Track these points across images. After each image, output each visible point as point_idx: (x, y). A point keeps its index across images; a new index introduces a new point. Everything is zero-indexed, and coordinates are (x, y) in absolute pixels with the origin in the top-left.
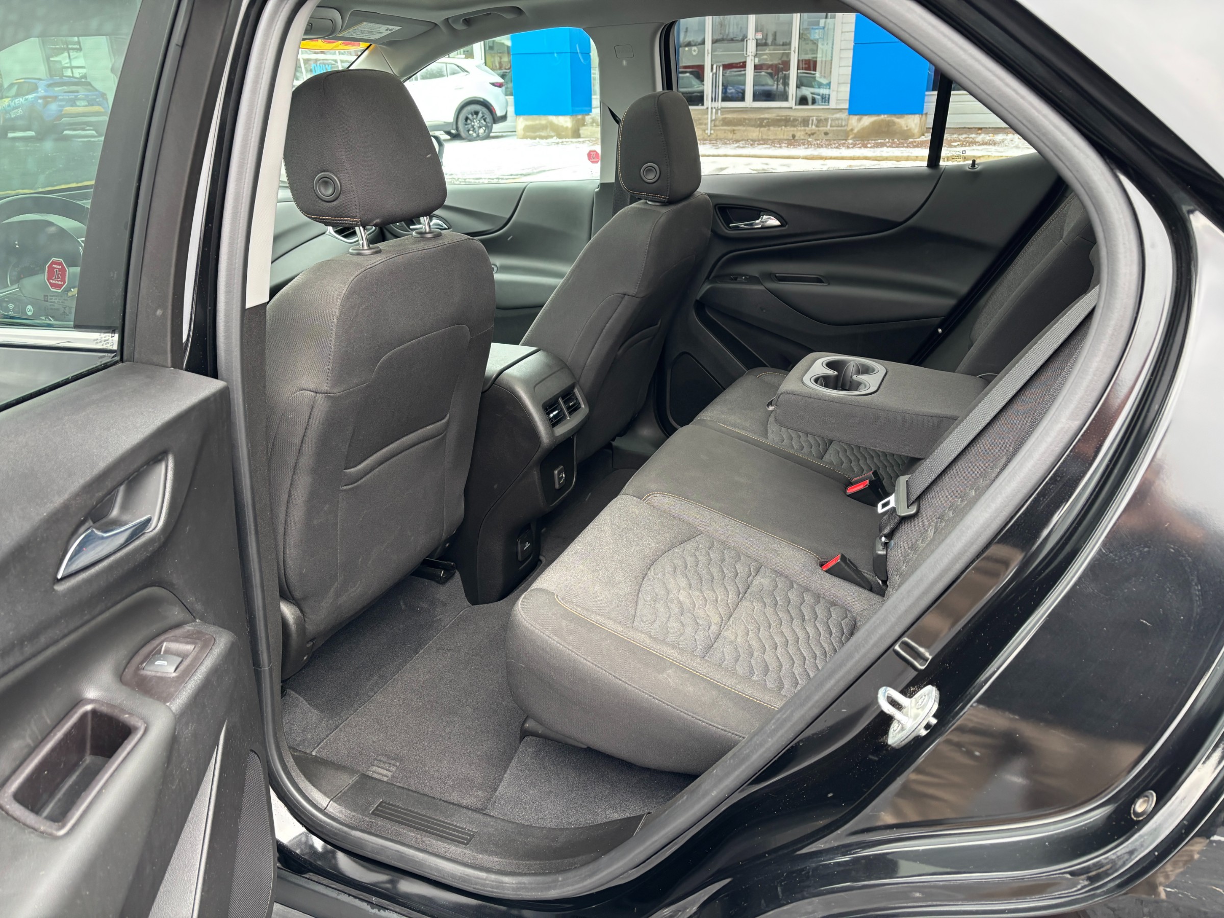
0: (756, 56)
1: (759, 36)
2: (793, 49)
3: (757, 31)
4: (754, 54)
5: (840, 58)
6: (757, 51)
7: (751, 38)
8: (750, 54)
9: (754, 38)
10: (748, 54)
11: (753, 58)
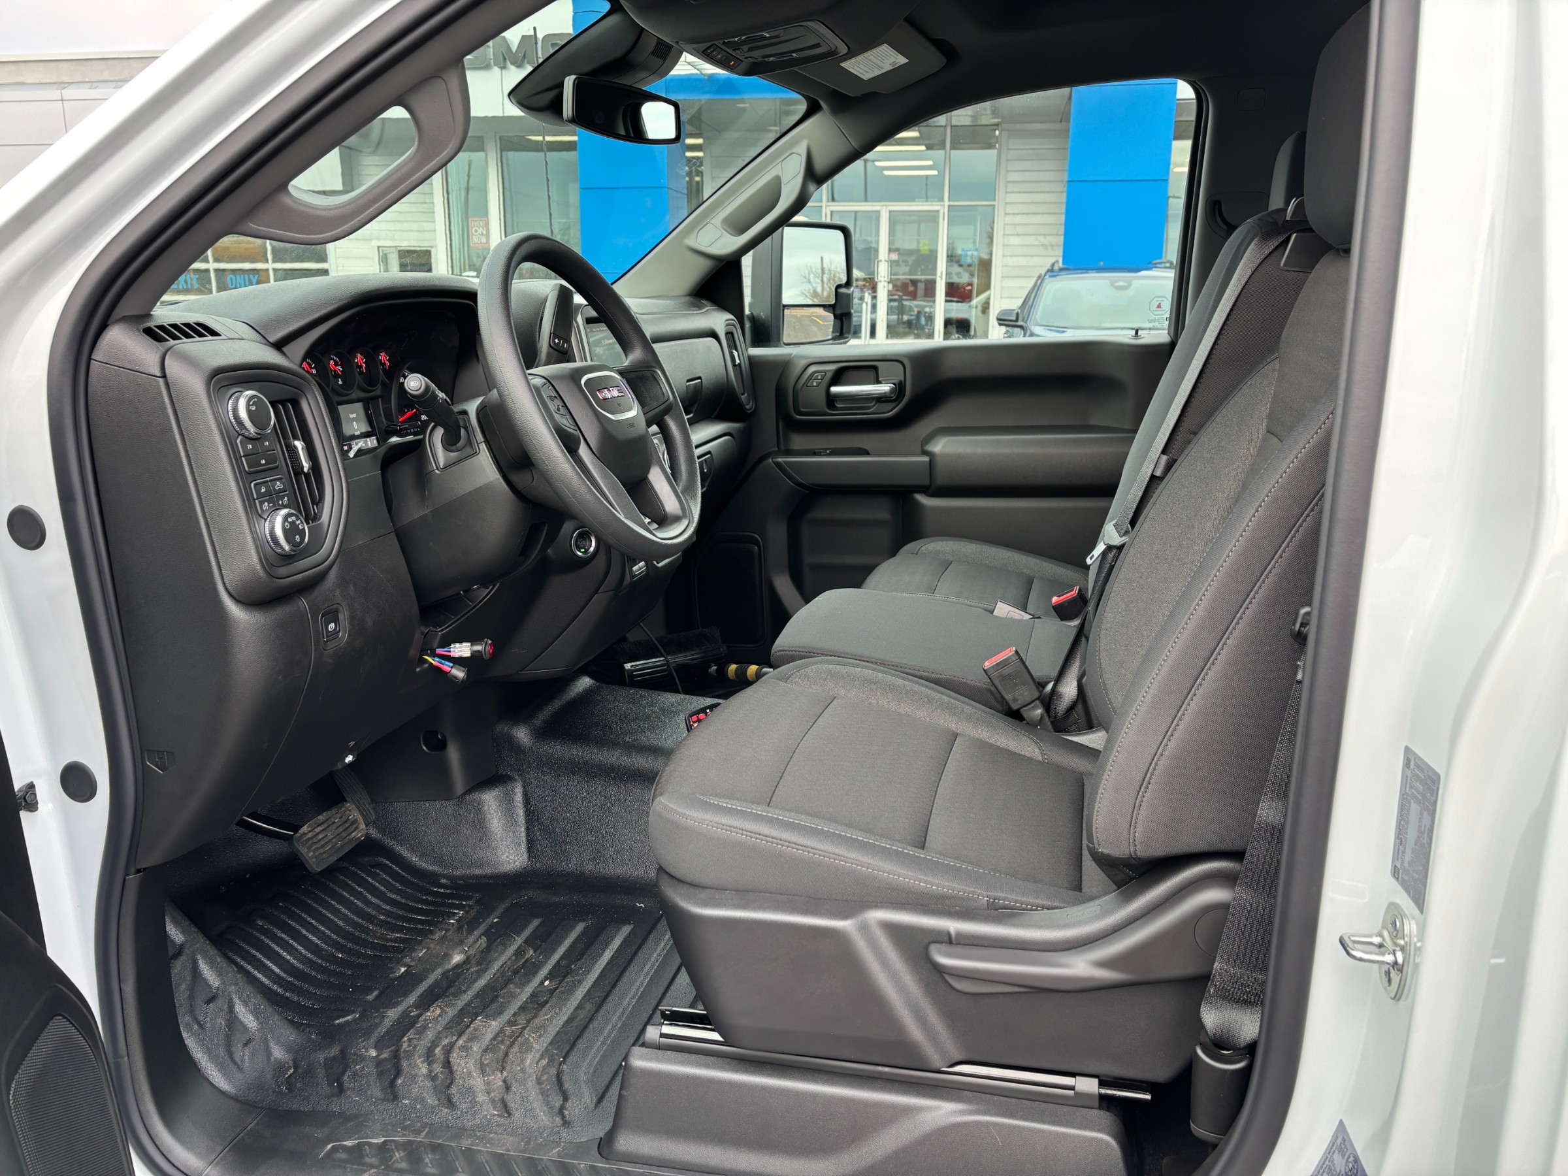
0: (889, 283)
1: (894, 257)
2: (939, 274)
3: (890, 250)
4: (886, 279)
5: (1002, 287)
6: (891, 275)
7: (883, 260)
8: (882, 279)
9: (887, 259)
10: (879, 278)
11: (886, 284)
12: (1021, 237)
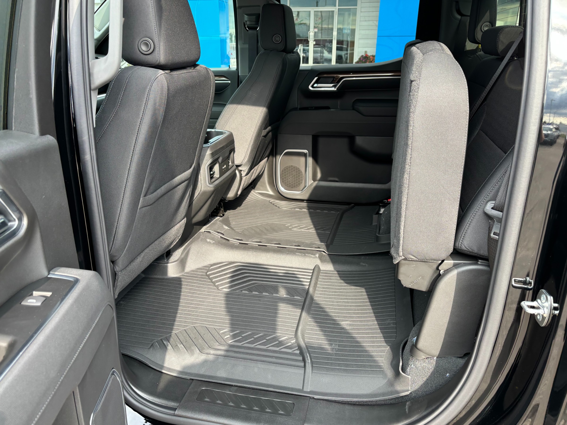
1: (316, 30)
2: (334, 37)
3: (314, 28)
4: (313, 39)
9: (313, 31)
10: (310, 39)
11: (313, 42)
12: (367, 22)
